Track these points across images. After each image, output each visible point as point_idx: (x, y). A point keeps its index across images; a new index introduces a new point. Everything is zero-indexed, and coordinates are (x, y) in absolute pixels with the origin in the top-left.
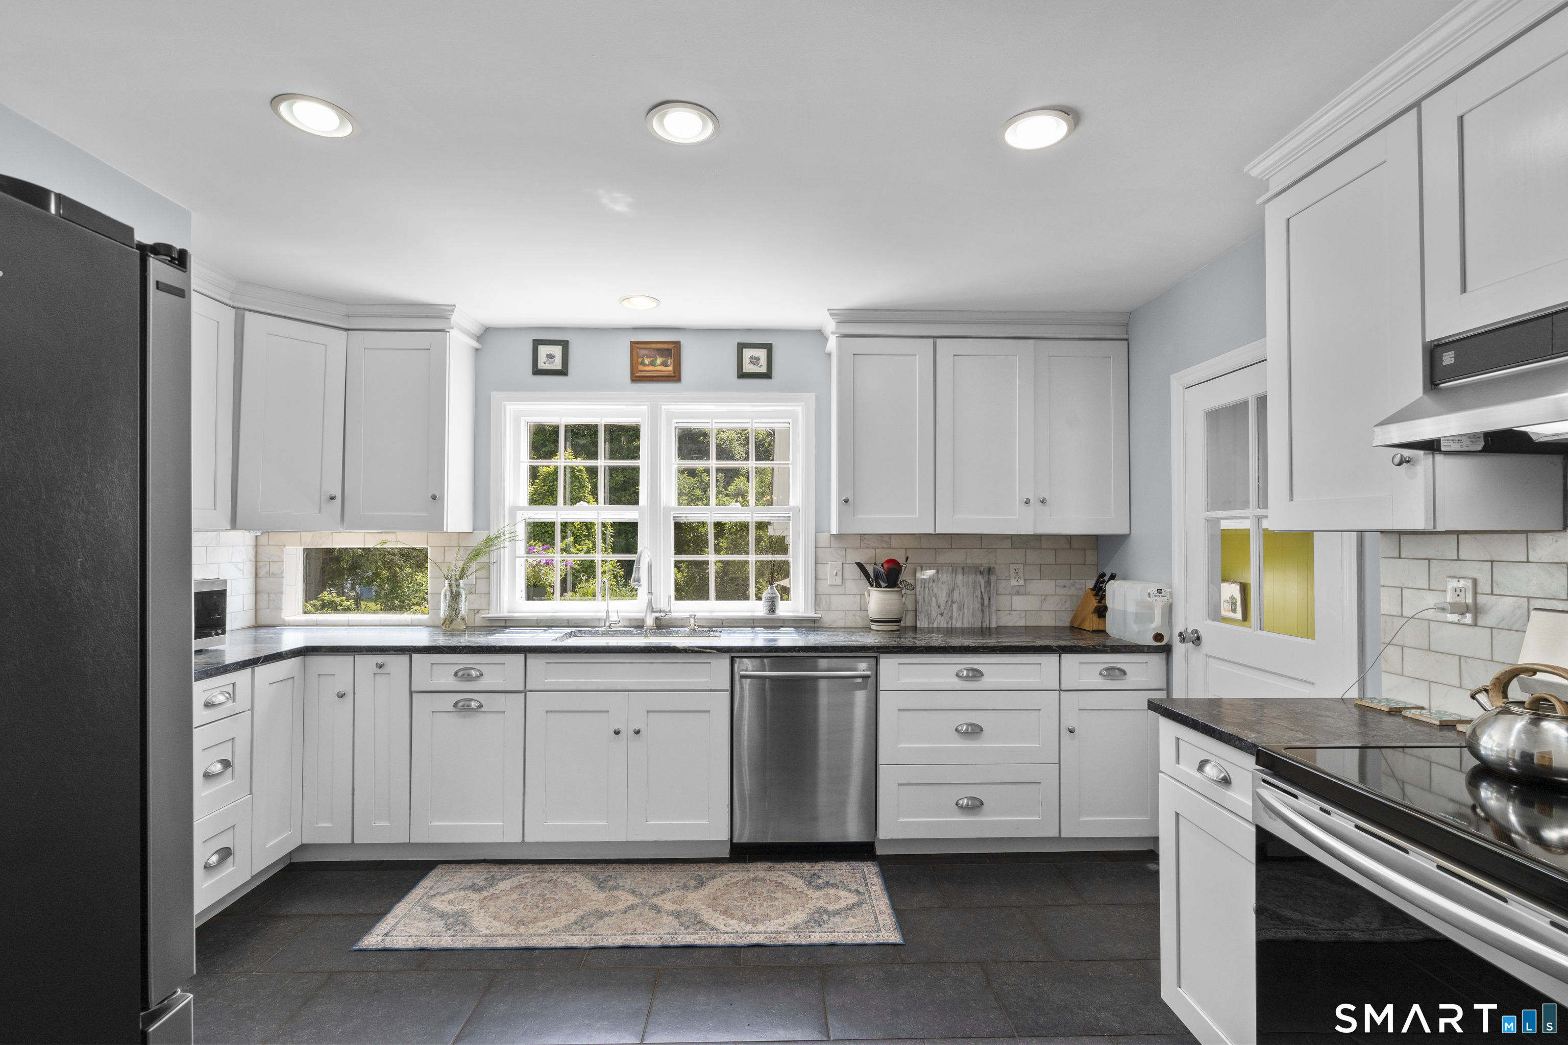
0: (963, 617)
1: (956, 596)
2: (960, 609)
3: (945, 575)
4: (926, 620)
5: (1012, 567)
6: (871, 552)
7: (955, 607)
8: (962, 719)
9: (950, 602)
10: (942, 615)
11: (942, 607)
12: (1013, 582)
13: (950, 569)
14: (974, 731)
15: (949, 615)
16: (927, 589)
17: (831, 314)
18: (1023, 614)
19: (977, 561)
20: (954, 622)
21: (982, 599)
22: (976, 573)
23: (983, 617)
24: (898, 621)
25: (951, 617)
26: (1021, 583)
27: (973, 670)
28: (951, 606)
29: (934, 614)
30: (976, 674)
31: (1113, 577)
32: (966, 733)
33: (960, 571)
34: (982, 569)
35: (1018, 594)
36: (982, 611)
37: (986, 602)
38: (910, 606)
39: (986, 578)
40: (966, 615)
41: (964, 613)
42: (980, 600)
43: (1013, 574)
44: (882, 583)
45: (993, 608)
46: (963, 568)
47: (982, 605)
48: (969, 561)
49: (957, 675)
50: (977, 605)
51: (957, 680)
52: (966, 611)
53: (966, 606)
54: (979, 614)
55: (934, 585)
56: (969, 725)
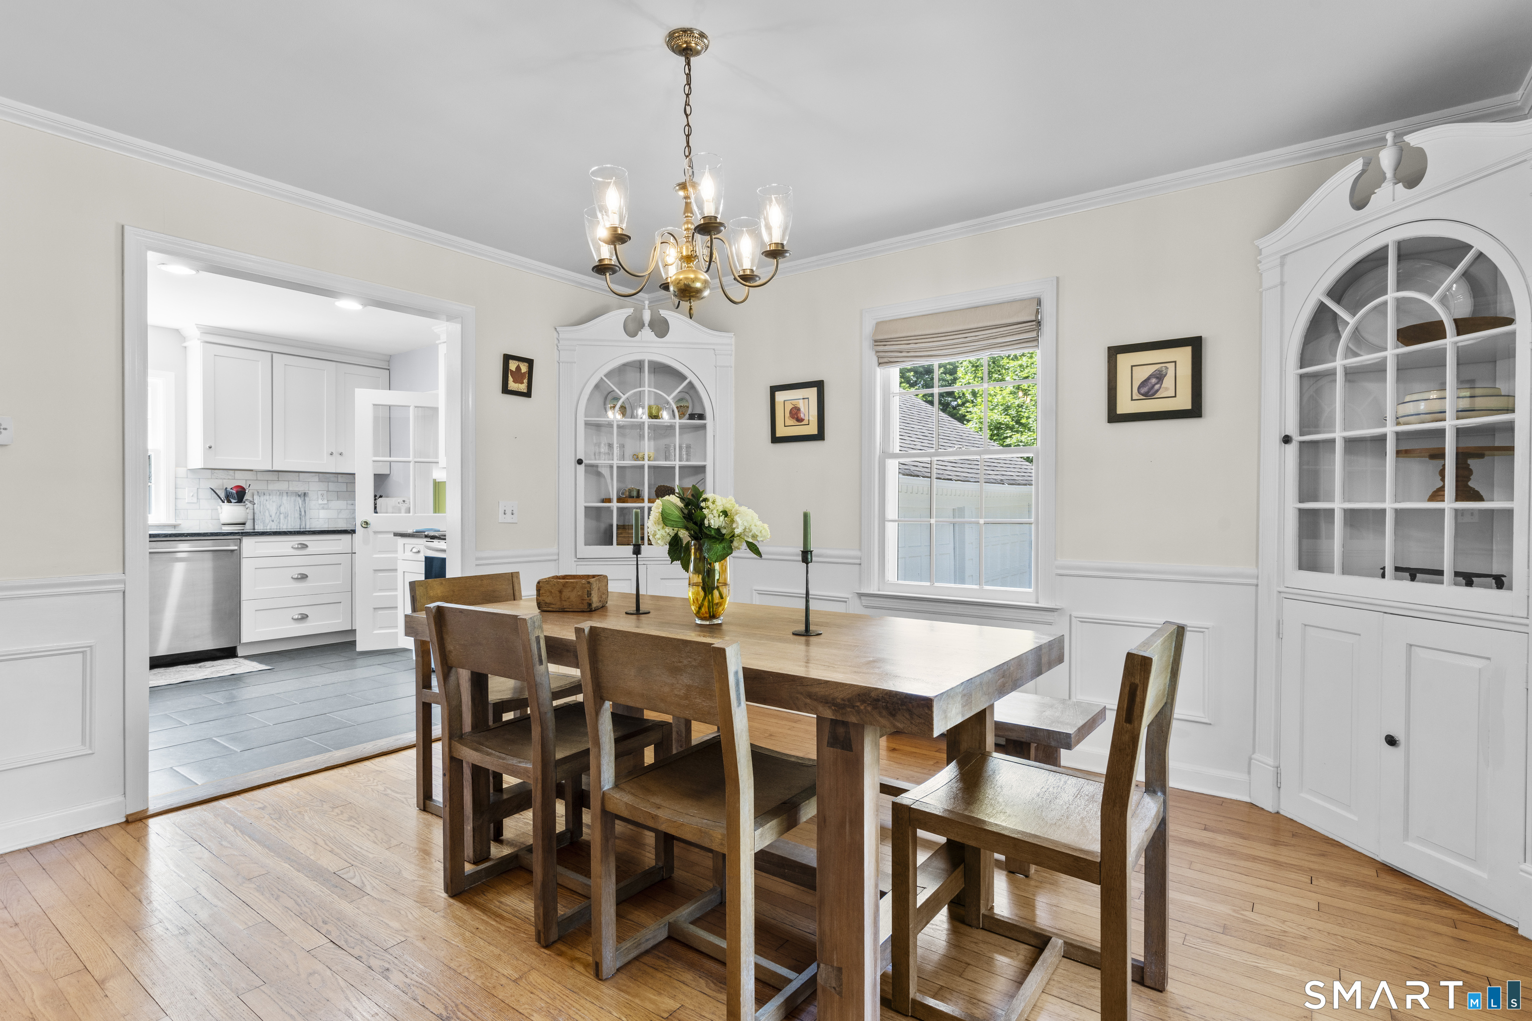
0: (287, 522)
1: (282, 509)
2: (286, 517)
3: (274, 497)
4: (262, 525)
5: (320, 493)
6: (220, 482)
7: (282, 516)
8: (295, 572)
9: (278, 514)
10: (273, 521)
11: (273, 517)
12: (320, 502)
13: (278, 493)
14: (304, 577)
15: (278, 521)
16: (262, 506)
17: (197, 327)
18: (327, 520)
19: (296, 489)
20: (281, 526)
21: (300, 511)
22: (296, 496)
23: (301, 522)
24: (244, 524)
25: (279, 523)
26: (325, 502)
27: (304, 544)
28: (279, 516)
29: (267, 521)
30: (304, 546)
31: (381, 497)
32: (297, 578)
33: (285, 494)
34: (300, 494)
35: (323, 509)
36: (300, 518)
37: (303, 513)
38: (250, 516)
39: (303, 499)
40: (289, 521)
41: (288, 520)
42: (298, 512)
43: (320, 497)
44: (232, 500)
45: (307, 517)
46: (287, 493)
47: (300, 515)
48: (290, 489)
49: (292, 548)
50: (297, 515)
51: (292, 550)
52: (289, 519)
53: (289, 515)
54: (298, 520)
55: (267, 502)
56: (300, 574)
